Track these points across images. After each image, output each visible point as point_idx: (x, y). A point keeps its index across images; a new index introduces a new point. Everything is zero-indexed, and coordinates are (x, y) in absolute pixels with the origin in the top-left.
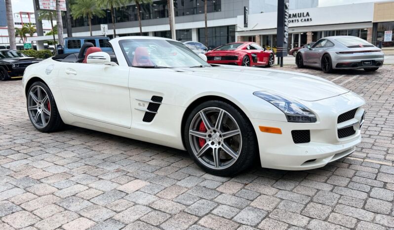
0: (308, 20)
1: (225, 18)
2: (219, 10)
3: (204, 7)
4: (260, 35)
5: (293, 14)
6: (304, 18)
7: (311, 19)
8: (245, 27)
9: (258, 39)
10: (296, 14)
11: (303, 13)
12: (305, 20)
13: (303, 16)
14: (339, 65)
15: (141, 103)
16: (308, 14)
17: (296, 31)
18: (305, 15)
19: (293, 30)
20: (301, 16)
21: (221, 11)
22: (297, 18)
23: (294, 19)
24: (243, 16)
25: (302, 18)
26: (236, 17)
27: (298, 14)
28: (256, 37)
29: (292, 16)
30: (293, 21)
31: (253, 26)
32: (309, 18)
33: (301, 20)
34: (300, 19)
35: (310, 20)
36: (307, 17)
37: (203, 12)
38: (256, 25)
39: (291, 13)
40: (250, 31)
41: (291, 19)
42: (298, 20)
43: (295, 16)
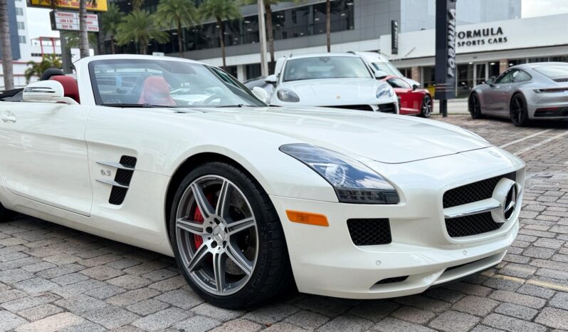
0: (500, 40)
1: (361, 40)
2: (351, 27)
3: (325, 23)
4: (419, 68)
5: (475, 32)
6: (493, 38)
7: (505, 39)
8: (393, 53)
9: (415, 73)
10: (479, 31)
11: (492, 29)
12: (495, 40)
13: (492, 34)
14: (540, 112)
15: (105, 170)
16: (500, 31)
17: (481, 59)
18: (495, 31)
19: (475, 58)
20: (488, 34)
21: (353, 29)
22: (482, 38)
23: (476, 39)
24: (389, 37)
25: (490, 37)
26: (379, 38)
27: (484, 30)
28: (413, 70)
29: (472, 34)
30: (474, 43)
31: (407, 53)
32: (502, 37)
33: (489, 41)
34: (486, 39)
35: (503, 40)
36: (499, 36)
37: (325, 32)
38: (412, 51)
39: (472, 28)
40: (403, 59)
41: (471, 40)
42: (483, 41)
43: (477, 34)
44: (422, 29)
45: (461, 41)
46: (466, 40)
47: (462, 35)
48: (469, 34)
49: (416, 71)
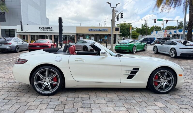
0: (52, 30)
1: (8, 25)
2: (4, 21)
4: (30, 35)
6: (50, 29)
8: (21, 30)
12: (50, 30)
16: (51, 28)
17: (47, 34)
18: (50, 28)
19: (45, 34)
21: (5, 21)
22: (47, 29)
23: (46, 29)
24: (20, 26)
25: (49, 29)
26: (16, 25)
28: (28, 35)
29: (44, 28)
30: (45, 30)
32: (52, 29)
34: (48, 29)
38: (27, 30)
39: (44, 26)
40: (24, 32)
41: (44, 29)
42: (47, 30)
43: (46, 28)
44: (28, 25)
45: (41, 29)
46: (43, 29)
47: (42, 28)
48: (43, 28)
49: (29, 36)
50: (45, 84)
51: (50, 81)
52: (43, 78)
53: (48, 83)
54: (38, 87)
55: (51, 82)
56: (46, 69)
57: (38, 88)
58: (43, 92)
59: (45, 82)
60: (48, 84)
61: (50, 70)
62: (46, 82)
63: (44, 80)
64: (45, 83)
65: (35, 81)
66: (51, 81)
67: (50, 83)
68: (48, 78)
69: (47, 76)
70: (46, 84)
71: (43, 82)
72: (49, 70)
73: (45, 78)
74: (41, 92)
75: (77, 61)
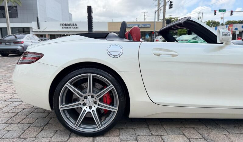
0: (76, 28)
1: (22, 22)
2: (17, 17)
4: (49, 34)
5: (68, 24)
6: (74, 27)
8: (38, 29)
10: (69, 24)
11: (73, 24)
12: (75, 28)
13: (74, 25)
16: (76, 24)
18: (75, 25)
19: (68, 33)
20: (72, 25)
21: (18, 18)
22: (70, 26)
23: (68, 26)
24: (36, 22)
25: (73, 26)
26: (31, 22)
27: (71, 24)
28: (46, 35)
29: (67, 25)
30: (68, 28)
32: (77, 27)
33: (73, 28)
34: (72, 27)
38: (45, 28)
39: (67, 23)
40: (42, 31)
41: (67, 27)
42: (71, 28)
43: (69, 25)
44: (46, 21)
45: (63, 27)
46: (65, 26)
47: (63, 25)
48: (66, 25)
49: (48, 36)
50: (86, 109)
51: (95, 103)
52: (81, 96)
53: (91, 108)
54: (68, 116)
55: (99, 105)
56: (88, 76)
57: (68, 119)
58: (80, 129)
59: (84, 104)
60: (91, 111)
61: (97, 77)
62: (88, 106)
63: (84, 99)
64: (84, 108)
65: (62, 104)
66: (98, 102)
67: (97, 106)
68: (92, 97)
69: (90, 92)
70: (88, 110)
71: (80, 104)
72: (93, 76)
73: (84, 95)
74: (76, 128)
75: (159, 55)
